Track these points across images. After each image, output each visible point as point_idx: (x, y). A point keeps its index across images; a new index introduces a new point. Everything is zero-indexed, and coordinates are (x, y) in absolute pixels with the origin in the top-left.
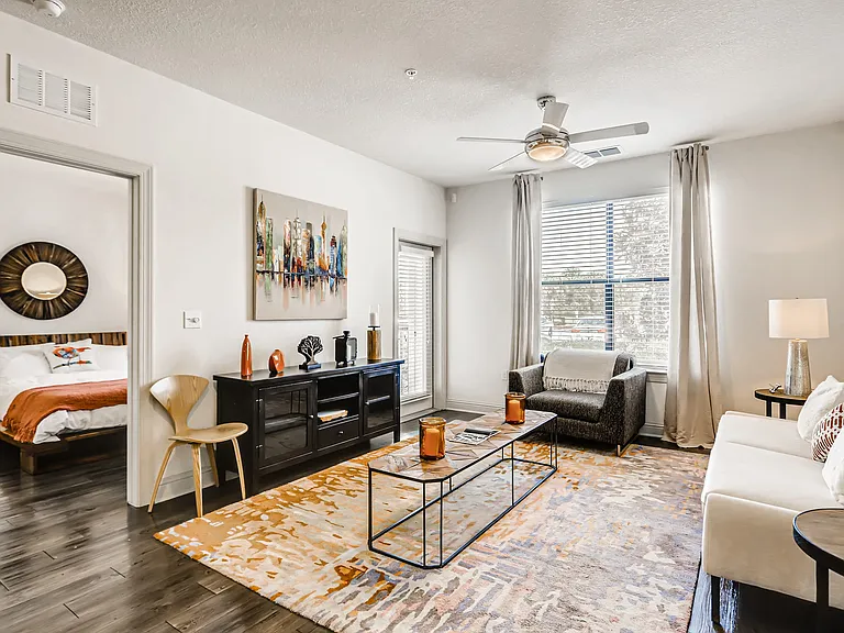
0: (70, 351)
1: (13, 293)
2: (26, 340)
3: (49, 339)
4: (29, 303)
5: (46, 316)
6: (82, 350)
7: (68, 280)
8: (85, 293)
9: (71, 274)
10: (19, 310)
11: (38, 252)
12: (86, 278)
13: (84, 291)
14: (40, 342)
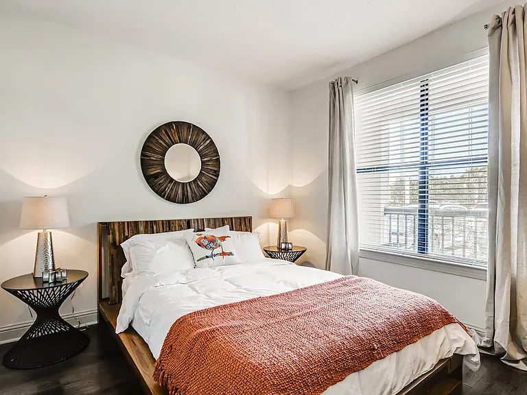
0: (212, 240)
1: (156, 176)
2: (168, 226)
3: (188, 224)
4: (170, 186)
5: (185, 200)
6: (223, 239)
7: (203, 163)
8: (217, 176)
9: (206, 156)
10: (161, 193)
11: (178, 133)
12: (218, 160)
13: (217, 173)
14: (181, 228)
